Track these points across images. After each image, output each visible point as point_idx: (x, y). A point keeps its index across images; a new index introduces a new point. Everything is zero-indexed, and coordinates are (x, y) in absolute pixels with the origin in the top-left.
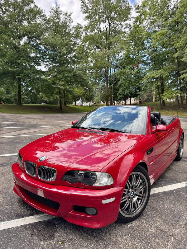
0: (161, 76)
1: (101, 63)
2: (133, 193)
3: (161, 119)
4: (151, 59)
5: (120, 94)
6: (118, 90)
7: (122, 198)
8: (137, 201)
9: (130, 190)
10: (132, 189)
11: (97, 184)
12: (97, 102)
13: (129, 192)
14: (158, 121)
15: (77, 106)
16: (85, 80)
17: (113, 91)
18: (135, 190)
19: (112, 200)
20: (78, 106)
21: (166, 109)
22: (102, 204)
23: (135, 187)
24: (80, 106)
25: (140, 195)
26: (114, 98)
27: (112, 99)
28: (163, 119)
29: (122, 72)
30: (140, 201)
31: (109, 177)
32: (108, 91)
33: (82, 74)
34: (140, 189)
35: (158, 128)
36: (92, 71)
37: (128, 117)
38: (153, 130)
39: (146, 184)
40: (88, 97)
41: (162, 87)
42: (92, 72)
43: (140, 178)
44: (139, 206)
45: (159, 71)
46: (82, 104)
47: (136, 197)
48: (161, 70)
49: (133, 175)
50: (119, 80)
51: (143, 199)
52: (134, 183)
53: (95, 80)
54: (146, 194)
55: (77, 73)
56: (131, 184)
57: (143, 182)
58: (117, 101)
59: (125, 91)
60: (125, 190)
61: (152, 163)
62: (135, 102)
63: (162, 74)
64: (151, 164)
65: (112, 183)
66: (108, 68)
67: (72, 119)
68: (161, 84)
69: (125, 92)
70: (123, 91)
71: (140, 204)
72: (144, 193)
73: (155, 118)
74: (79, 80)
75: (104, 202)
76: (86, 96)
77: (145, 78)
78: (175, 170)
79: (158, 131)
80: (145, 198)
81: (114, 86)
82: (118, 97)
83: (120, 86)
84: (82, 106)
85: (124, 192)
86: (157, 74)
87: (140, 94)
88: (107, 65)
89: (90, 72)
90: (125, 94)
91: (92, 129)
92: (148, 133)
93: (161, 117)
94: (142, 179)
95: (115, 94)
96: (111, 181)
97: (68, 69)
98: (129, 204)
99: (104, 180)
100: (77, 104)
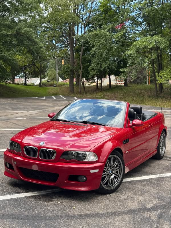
0: (157, 45)
1: (62, 16)
2: (111, 171)
3: (142, 114)
4: (144, 16)
5: (93, 69)
6: (90, 62)
7: (103, 174)
8: (114, 179)
9: (109, 169)
10: (111, 168)
11: (86, 160)
12: (51, 78)
13: (108, 170)
14: (137, 117)
15: (15, 84)
16: (36, 43)
17: (83, 63)
18: (113, 170)
19: (97, 171)
20: (18, 84)
21: (164, 97)
22: (91, 173)
23: (113, 168)
24: (22, 84)
25: (117, 174)
26: (83, 74)
27: (79, 76)
28: (144, 115)
29: (98, 35)
30: (116, 179)
31: (95, 156)
32: (73, 63)
33: (31, 32)
34: (117, 169)
35: (134, 122)
36: (46, 25)
37: (107, 111)
38: (130, 124)
39: (121, 167)
40: (37, 69)
41: (159, 61)
42: (46, 27)
43: (117, 160)
44: (116, 183)
45: (154, 38)
46: (25, 81)
47: (114, 175)
48: (157, 37)
49: (112, 157)
50: (93, 47)
51: (119, 178)
52: (112, 164)
53: (51, 41)
54: (121, 174)
55: (22, 31)
56: (110, 164)
57: (119, 165)
58: (87, 79)
59: (101, 65)
60: (105, 167)
61: (128, 152)
62: (118, 82)
63: (158, 43)
64: (126, 152)
65: (97, 159)
66: (74, 23)
67: (17, 108)
68: (158, 57)
69: (101, 67)
70: (98, 64)
71: (116, 182)
72: (119, 174)
73: (135, 113)
74: (26, 42)
75: (92, 171)
76: (33, 67)
77: (133, 48)
78: (153, 166)
79: (133, 125)
80: (120, 177)
81: (83, 55)
82: (89, 72)
83: (93, 56)
84: (26, 84)
85: (104, 169)
86: (151, 43)
87: (124, 72)
88: (72, 19)
89: (43, 27)
90: (102, 69)
91: (75, 122)
92: (125, 127)
93: (143, 112)
94: (118, 162)
95: (86, 69)
96: (96, 158)
97: (8, 22)
98: (108, 180)
99: (91, 157)
100: (16, 81)
